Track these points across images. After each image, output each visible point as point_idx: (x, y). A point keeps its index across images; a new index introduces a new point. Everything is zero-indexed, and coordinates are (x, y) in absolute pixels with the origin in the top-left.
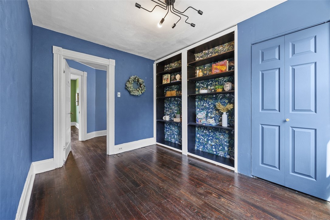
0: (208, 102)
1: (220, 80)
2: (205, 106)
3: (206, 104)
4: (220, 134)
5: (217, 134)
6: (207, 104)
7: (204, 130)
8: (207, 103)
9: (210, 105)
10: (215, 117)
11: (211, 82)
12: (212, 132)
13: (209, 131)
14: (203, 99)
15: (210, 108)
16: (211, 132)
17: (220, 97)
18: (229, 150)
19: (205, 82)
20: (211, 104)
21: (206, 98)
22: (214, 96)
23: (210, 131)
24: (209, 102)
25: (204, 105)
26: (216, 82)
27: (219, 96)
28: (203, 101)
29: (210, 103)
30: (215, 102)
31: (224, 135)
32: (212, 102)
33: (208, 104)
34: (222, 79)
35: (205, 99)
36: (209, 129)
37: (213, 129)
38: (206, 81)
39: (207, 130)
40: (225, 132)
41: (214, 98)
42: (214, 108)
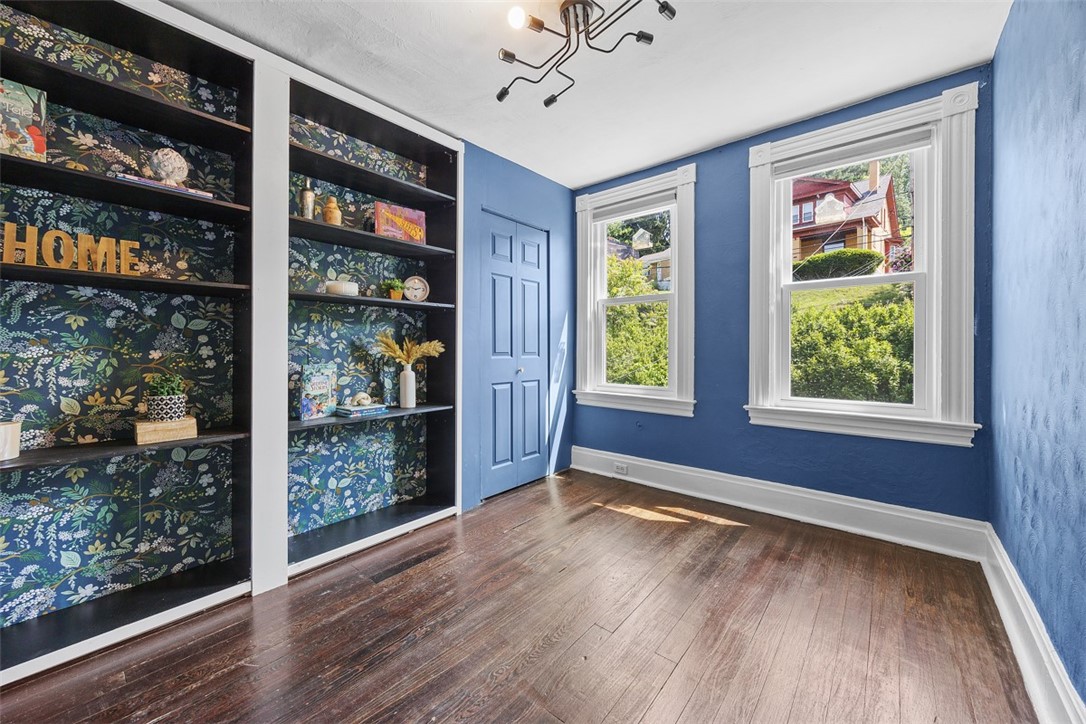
0: (325, 328)
1: (371, 258)
2: (315, 345)
3: (315, 336)
4: (369, 441)
5: (360, 443)
6: (320, 337)
7: (306, 445)
8: (321, 333)
9: (333, 341)
10: (354, 385)
11: (338, 256)
12: (341, 440)
13: (329, 442)
14: (301, 318)
15: (335, 352)
16: (337, 442)
17: (370, 316)
18: (395, 477)
19: (312, 248)
20: (340, 337)
21: (319, 312)
22: (352, 310)
23: (334, 439)
24: (330, 330)
25: (310, 340)
26: (357, 260)
27: (367, 313)
28: (304, 325)
29: (334, 335)
30: (352, 332)
31: (383, 437)
32: (343, 331)
33: (329, 337)
34: (379, 259)
35: (315, 317)
36: (331, 435)
37: (347, 430)
38: (318, 244)
39: (322, 439)
40: (384, 429)
41: (350, 315)
42: (348, 351)
